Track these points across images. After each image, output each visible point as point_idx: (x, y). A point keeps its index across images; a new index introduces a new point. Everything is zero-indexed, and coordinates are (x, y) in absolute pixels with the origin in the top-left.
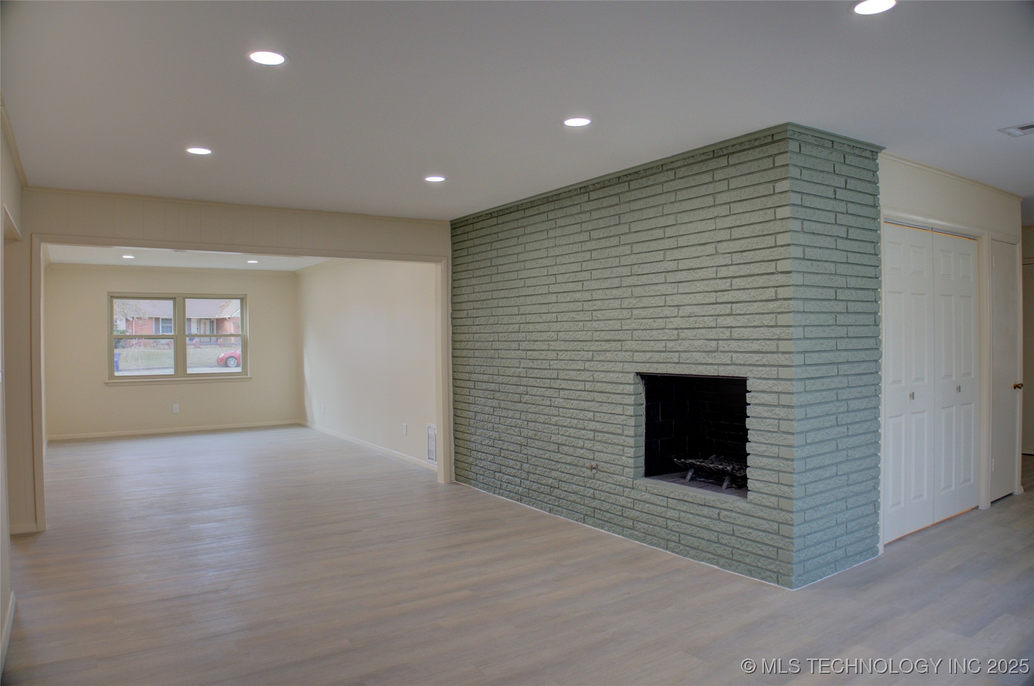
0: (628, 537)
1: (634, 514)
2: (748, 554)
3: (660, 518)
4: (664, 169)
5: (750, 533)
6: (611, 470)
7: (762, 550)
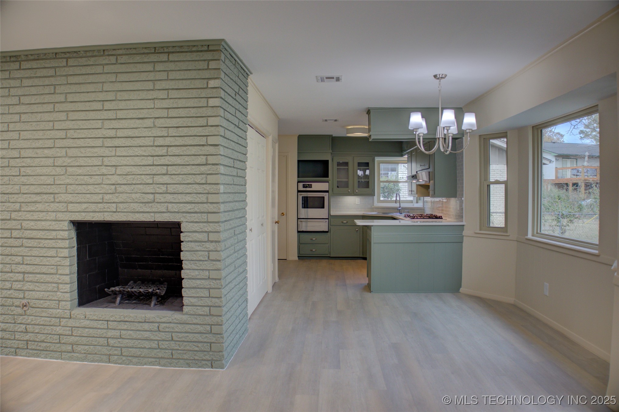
0: (68, 359)
1: (72, 339)
2: (186, 352)
3: (101, 339)
4: (105, 54)
5: (187, 336)
6: (45, 305)
7: (198, 347)
